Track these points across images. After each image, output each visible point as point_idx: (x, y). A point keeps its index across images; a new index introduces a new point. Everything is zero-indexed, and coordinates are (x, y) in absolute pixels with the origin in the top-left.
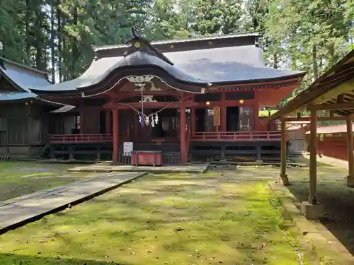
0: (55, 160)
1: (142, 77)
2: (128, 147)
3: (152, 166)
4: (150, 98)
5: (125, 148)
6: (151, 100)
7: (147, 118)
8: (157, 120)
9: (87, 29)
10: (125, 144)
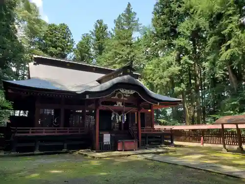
1: (128, 91)
4: (121, 104)
7: (120, 117)
8: (125, 119)
10: (105, 135)
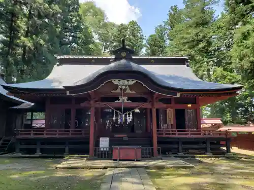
0: (20, 155)
1: (125, 81)
2: (104, 143)
3: (134, 160)
4: (125, 99)
5: (101, 143)
6: (126, 101)
7: (124, 116)
8: (131, 118)
9: (42, 42)
10: (101, 139)
